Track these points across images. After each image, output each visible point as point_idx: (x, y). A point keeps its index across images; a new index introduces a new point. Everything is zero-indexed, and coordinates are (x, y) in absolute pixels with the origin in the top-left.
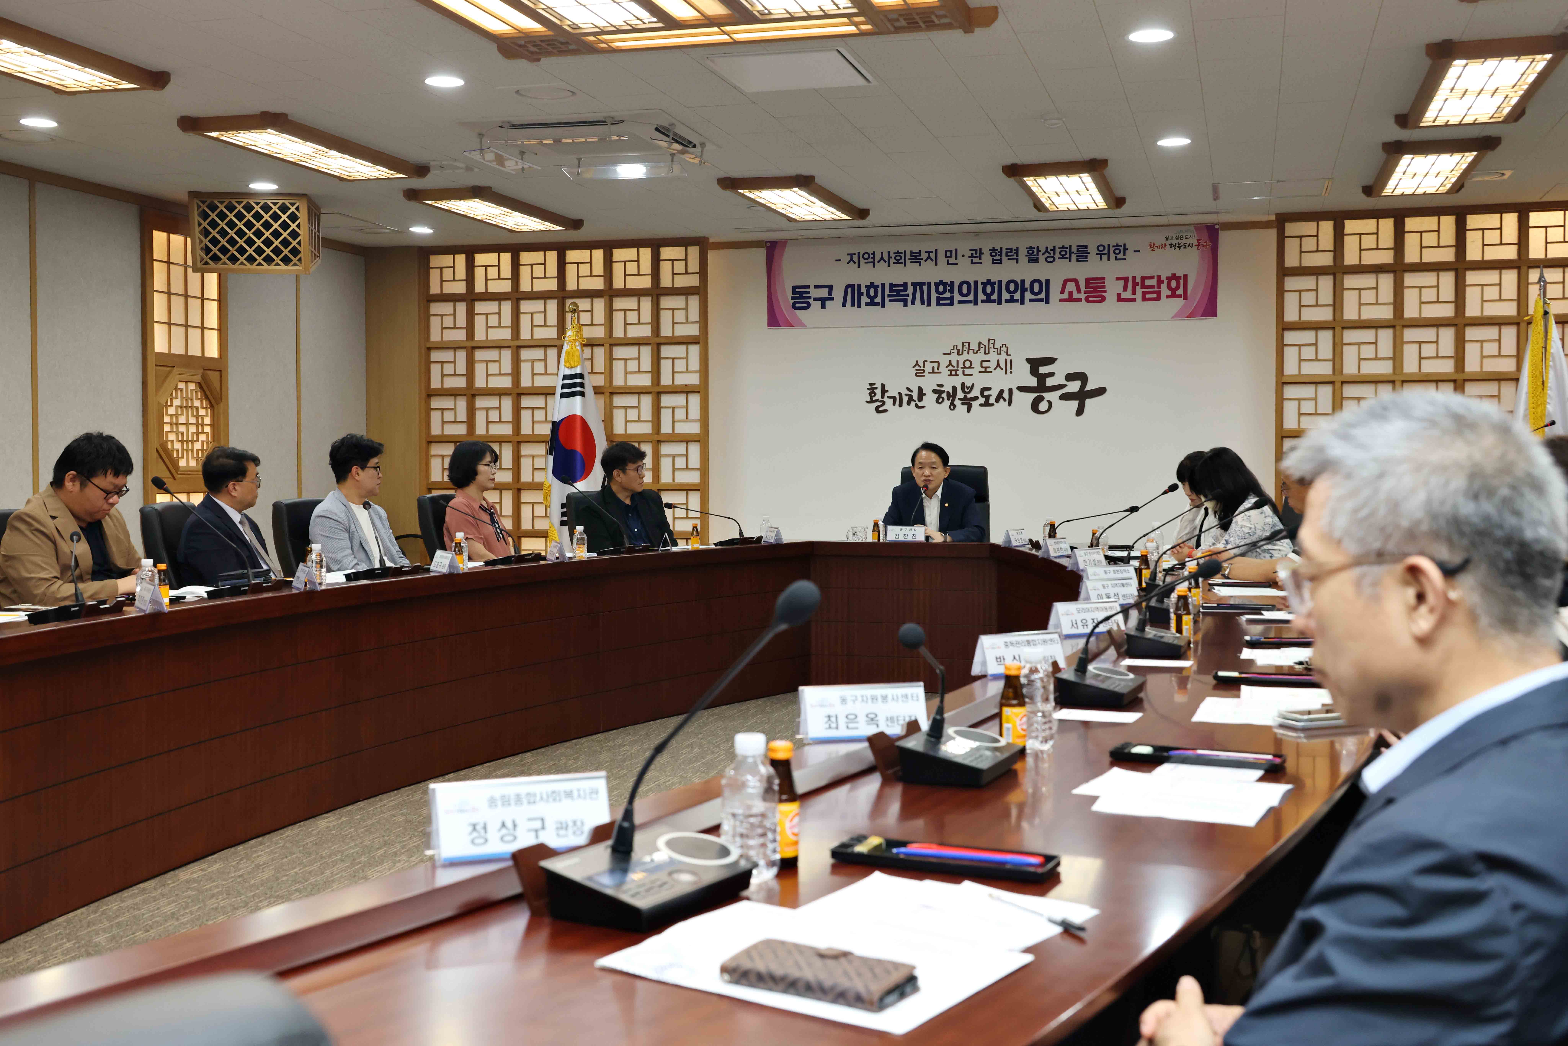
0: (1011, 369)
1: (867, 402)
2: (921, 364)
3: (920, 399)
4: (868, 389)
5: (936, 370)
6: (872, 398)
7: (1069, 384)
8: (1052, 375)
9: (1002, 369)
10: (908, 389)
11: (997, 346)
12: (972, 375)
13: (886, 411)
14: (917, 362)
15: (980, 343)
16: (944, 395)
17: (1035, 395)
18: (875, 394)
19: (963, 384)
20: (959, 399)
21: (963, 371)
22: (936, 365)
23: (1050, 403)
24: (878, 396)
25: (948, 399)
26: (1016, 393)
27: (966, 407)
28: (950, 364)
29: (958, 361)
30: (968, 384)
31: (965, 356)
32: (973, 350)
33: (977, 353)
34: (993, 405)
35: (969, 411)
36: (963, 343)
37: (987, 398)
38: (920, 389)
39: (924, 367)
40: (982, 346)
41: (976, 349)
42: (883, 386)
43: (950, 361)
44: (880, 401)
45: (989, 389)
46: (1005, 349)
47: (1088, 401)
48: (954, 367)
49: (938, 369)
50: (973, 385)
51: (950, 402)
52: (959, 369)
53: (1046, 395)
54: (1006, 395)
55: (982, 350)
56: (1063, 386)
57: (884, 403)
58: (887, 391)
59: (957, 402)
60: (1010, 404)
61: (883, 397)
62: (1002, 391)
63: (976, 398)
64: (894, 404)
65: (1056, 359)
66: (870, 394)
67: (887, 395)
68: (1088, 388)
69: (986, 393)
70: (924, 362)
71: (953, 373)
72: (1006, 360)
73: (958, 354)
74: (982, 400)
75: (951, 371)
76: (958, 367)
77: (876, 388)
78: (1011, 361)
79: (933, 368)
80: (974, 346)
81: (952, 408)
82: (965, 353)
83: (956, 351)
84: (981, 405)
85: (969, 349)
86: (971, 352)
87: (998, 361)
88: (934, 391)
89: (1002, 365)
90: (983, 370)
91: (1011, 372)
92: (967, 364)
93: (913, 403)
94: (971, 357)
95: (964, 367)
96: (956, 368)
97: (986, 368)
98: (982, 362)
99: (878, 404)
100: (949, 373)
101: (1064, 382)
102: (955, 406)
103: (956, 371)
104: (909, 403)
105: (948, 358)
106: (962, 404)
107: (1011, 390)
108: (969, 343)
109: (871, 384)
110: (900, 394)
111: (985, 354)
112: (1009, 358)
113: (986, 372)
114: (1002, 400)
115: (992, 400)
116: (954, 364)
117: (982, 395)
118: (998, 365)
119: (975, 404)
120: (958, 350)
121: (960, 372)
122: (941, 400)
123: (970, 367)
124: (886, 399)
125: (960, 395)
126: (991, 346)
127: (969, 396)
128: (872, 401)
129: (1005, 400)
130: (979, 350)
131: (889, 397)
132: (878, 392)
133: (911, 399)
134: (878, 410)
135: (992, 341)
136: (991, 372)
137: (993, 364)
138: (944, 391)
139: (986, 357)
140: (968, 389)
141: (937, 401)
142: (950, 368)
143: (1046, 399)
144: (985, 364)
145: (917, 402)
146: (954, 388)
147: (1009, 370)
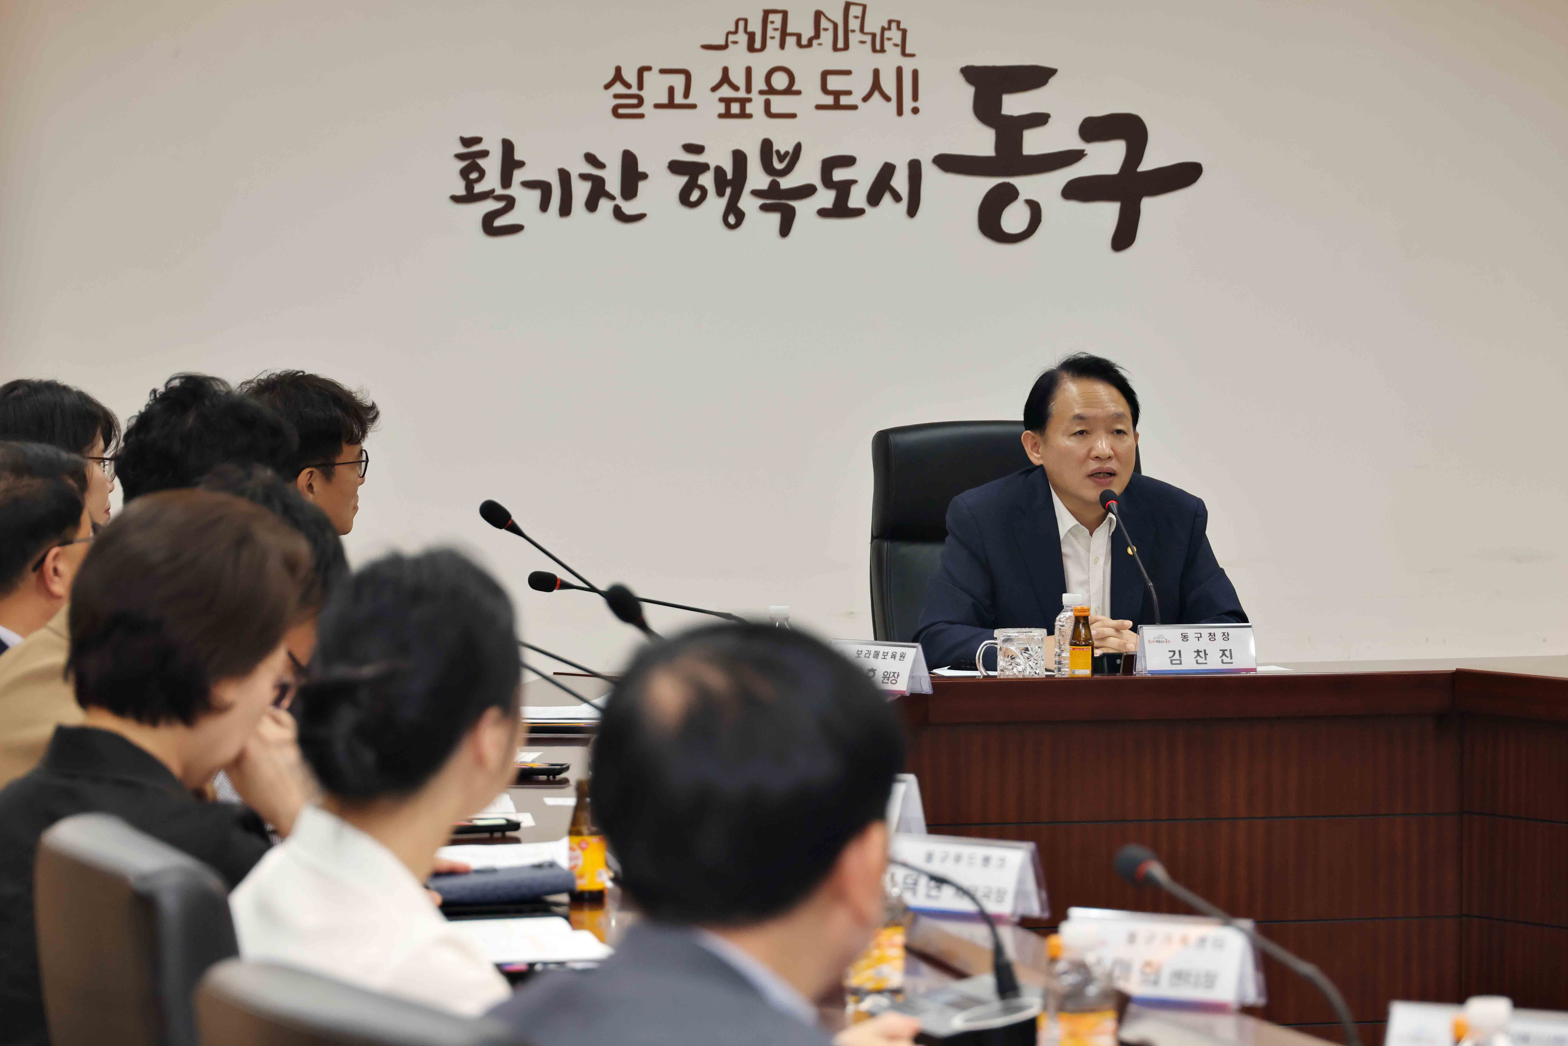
0: (915, 97)
1: (456, 199)
2: (630, 76)
3: (629, 190)
4: (460, 157)
5: (679, 99)
6: (470, 185)
7: (1095, 150)
8: (1039, 120)
9: (888, 99)
10: (591, 159)
11: (873, 25)
12: (793, 116)
13: (515, 229)
14: (618, 70)
15: (818, 15)
16: (707, 180)
17: (988, 183)
18: (482, 173)
19: (767, 146)
20: (756, 193)
21: (767, 104)
22: (678, 81)
23: (1035, 208)
24: (491, 181)
25: (720, 193)
26: (931, 175)
27: (775, 218)
28: (725, 79)
29: (749, 71)
30: (783, 145)
31: (772, 56)
32: (799, 36)
33: (810, 44)
34: (859, 212)
35: (785, 230)
36: (767, 13)
37: (844, 189)
38: (629, 160)
39: (641, 86)
40: (824, 23)
41: (808, 32)
42: (508, 147)
43: (725, 70)
44: (499, 198)
45: (848, 161)
46: (895, 35)
47: (1148, 205)
48: (736, 88)
49: (686, 95)
50: (798, 148)
51: (723, 202)
52: (754, 95)
53: (1022, 183)
54: (900, 182)
55: (827, 37)
56: (1074, 157)
57: (510, 203)
58: (521, 164)
59: (748, 203)
60: (912, 211)
61: (506, 182)
62: (888, 170)
63: (807, 191)
64: (544, 206)
65: (1052, 72)
66: (464, 173)
67: (519, 176)
68: (1147, 164)
69: (839, 175)
70: (642, 71)
71: (735, 108)
72: (899, 71)
73: (751, 48)
74: (826, 198)
75: (727, 101)
76: (749, 89)
77: (484, 154)
78: (915, 73)
79: (671, 90)
80: (801, 24)
81: (732, 220)
82: (773, 44)
83: (742, 38)
84: (823, 213)
85: (784, 34)
86: (791, 41)
87: (876, 73)
88: (675, 167)
89: (889, 85)
90: (829, 100)
91: (915, 111)
92: (780, 81)
93: (606, 206)
94: (791, 56)
95: (771, 90)
96: (742, 94)
97: (837, 94)
98: (825, 74)
99: (492, 205)
100: (721, 108)
101: (1076, 143)
102: (740, 216)
103: (743, 102)
104: (591, 205)
105: (720, 59)
106: (764, 208)
107: (915, 168)
108: (785, 14)
109: (467, 142)
110: (564, 176)
111: (835, 48)
112: (908, 66)
113: (837, 106)
114: (887, 198)
115: (857, 198)
116: (738, 77)
117: (828, 182)
118: (876, 86)
119: (805, 209)
120: (751, 36)
121: (756, 106)
122: (695, 195)
123: (789, 91)
124: (515, 190)
125: (757, 178)
126: (854, 24)
127: (786, 183)
128: (470, 197)
129: (897, 198)
130: (817, 35)
131: (528, 185)
132: (492, 165)
133: (598, 191)
134: (489, 226)
135: (855, 11)
136: (854, 107)
137: (860, 84)
138: (705, 167)
139: (839, 61)
140: (781, 159)
141: (684, 198)
142: (726, 91)
143: (1023, 195)
144: (834, 83)
145: (620, 201)
146: (739, 158)
147: (908, 103)
